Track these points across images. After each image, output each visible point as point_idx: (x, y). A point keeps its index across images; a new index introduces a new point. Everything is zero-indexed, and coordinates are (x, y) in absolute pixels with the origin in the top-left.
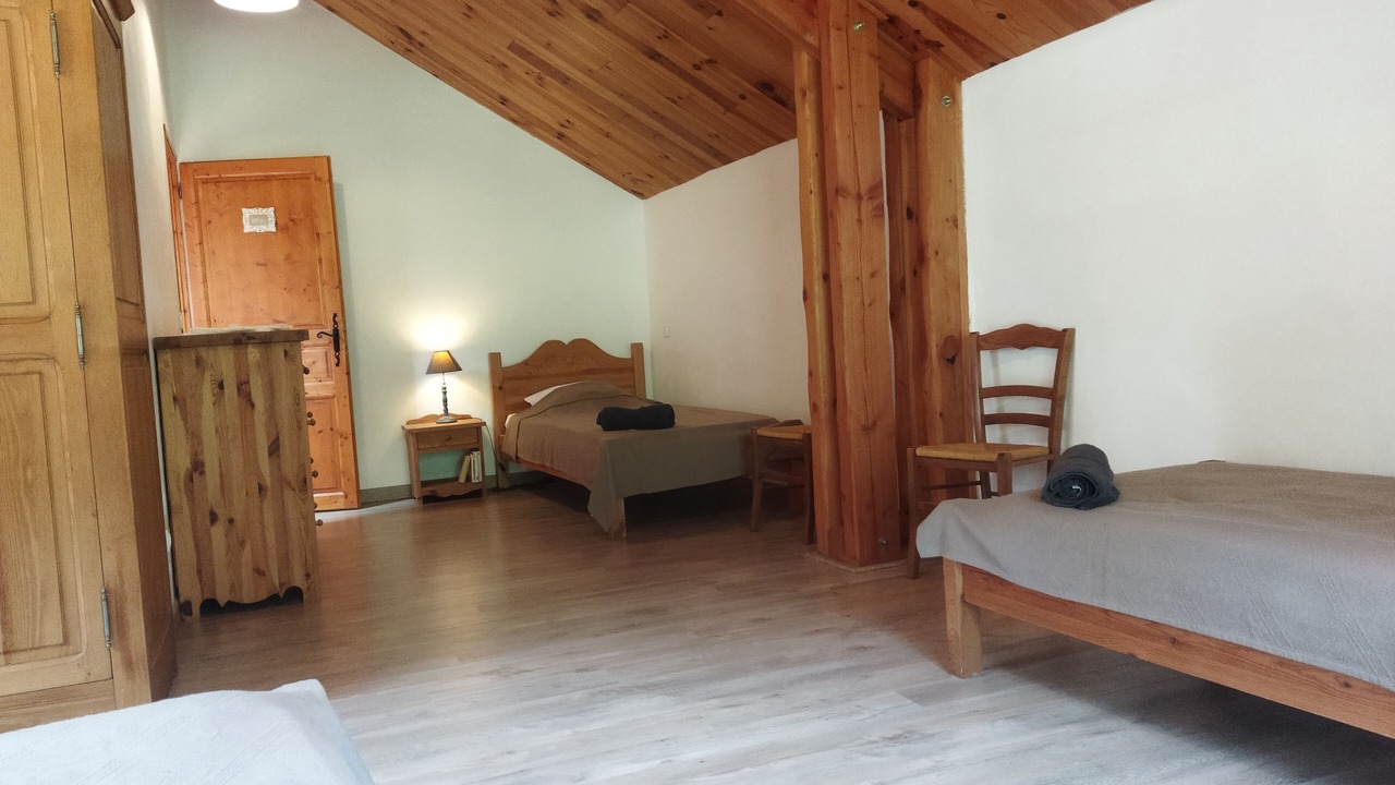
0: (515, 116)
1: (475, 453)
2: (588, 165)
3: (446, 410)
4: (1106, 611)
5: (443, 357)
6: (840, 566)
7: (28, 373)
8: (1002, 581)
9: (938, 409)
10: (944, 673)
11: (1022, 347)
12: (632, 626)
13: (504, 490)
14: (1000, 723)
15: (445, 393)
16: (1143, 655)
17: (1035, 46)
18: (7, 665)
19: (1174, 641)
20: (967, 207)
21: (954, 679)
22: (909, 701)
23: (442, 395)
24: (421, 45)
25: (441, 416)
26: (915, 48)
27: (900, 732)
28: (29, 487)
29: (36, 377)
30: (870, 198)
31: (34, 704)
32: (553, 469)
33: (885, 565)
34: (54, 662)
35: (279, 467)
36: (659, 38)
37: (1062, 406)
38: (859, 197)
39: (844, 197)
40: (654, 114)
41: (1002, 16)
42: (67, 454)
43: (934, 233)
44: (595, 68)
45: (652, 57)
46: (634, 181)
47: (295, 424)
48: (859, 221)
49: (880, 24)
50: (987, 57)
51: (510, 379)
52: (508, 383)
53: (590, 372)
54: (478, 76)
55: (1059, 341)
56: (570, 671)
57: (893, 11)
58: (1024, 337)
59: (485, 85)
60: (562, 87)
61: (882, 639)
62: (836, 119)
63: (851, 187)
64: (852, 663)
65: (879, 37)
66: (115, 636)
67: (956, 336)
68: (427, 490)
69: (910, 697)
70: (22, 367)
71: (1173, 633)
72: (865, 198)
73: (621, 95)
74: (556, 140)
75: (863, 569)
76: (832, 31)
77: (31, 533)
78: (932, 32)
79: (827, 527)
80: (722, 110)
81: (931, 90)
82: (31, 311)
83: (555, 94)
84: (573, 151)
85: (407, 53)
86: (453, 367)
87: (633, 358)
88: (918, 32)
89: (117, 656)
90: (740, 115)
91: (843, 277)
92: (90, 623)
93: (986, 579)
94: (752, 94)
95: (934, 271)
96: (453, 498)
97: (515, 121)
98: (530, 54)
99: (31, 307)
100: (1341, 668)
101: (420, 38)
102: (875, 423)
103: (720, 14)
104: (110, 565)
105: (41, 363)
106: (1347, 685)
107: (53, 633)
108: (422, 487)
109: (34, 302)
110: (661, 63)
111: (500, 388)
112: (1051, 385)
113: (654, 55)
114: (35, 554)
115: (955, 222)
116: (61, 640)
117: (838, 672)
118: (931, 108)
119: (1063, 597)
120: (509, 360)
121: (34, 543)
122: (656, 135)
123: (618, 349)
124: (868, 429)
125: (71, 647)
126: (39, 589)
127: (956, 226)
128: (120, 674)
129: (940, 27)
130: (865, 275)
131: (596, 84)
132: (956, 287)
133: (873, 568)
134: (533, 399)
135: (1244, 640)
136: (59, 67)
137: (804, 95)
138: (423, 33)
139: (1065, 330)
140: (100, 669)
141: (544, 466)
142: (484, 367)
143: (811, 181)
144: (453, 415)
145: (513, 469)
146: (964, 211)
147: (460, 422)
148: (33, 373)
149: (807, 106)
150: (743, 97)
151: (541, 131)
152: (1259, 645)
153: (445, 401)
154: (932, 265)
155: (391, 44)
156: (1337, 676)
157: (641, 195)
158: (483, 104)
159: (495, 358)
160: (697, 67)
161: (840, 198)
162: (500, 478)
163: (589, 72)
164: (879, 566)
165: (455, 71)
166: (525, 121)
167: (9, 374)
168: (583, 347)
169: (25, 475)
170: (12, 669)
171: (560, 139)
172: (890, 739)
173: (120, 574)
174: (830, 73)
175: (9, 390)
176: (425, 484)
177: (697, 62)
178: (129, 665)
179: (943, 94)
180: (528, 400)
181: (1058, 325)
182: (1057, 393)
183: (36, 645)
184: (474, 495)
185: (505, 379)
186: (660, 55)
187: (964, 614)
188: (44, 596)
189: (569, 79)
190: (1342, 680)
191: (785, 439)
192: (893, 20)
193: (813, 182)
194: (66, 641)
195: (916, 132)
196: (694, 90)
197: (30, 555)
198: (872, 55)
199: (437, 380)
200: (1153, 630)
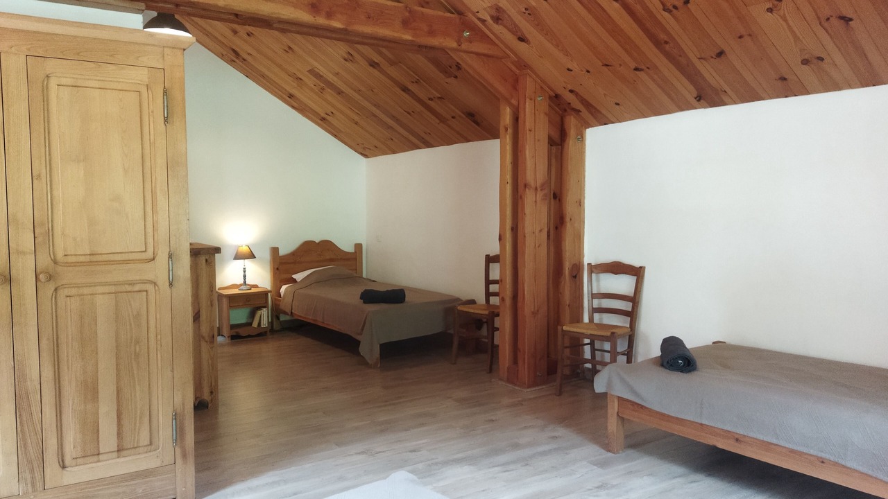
0: (295, 104)
1: (264, 309)
2: (335, 136)
3: (245, 282)
4: (701, 424)
5: (245, 249)
6: (516, 388)
7: (140, 291)
8: (642, 407)
9: (568, 303)
10: (603, 451)
11: (616, 273)
12: (422, 425)
13: (277, 331)
14: (645, 478)
15: (245, 271)
16: (720, 446)
17: (630, 120)
18: (118, 457)
19: (737, 440)
20: (586, 195)
21: (610, 454)
22: (595, 467)
23: (243, 273)
24: (244, 60)
25: (241, 285)
26: (565, 110)
27: (600, 484)
28: (137, 355)
29: (145, 293)
30: (541, 190)
31: (132, 479)
32: (323, 323)
33: (540, 387)
34: (143, 456)
35: (199, 328)
36: (413, 82)
37: (637, 307)
38: (536, 189)
39: (529, 189)
40: (393, 118)
41: (617, 104)
42: (159, 337)
43: (569, 209)
44: (363, 89)
45: (404, 90)
46: (364, 148)
47: (209, 303)
48: (536, 201)
49: (550, 98)
50: (603, 119)
51: (285, 263)
52: (283, 265)
53: (331, 260)
54: (279, 82)
55: (637, 273)
56: (406, 452)
57: (559, 92)
58: (617, 268)
59: (282, 87)
60: (337, 96)
61: (561, 431)
62: (527, 146)
63: (532, 184)
64: (555, 446)
65: (550, 106)
66: (178, 440)
67: (578, 264)
68: (234, 332)
69: (595, 465)
70: (137, 288)
71: (737, 436)
72: (539, 190)
73: (375, 105)
74: (320, 122)
75: (529, 390)
76: (527, 100)
77: (137, 383)
78: (576, 104)
79: (507, 366)
80: (438, 121)
81: (572, 133)
82: (144, 256)
83: (330, 98)
84: (329, 129)
85: (231, 62)
86: (251, 256)
87: (356, 252)
88: (570, 103)
89: (178, 450)
90: (449, 126)
91: (526, 232)
92: (165, 431)
93: (633, 406)
94: (460, 116)
95: (569, 230)
96: (249, 336)
97: (293, 107)
98: (321, 76)
99: (143, 254)
100: (820, 454)
101: (245, 56)
102: (538, 311)
103: (456, 77)
104: (178, 399)
105: (148, 285)
106: (823, 462)
107: (144, 438)
108: (231, 329)
109: (145, 251)
110: (408, 94)
111: (277, 269)
112: (632, 295)
113: (405, 90)
114: (138, 395)
115: (580, 204)
116: (149, 443)
117: (550, 451)
118: (571, 143)
119: (679, 416)
120: (282, 252)
121: (138, 388)
122: (390, 127)
123: (346, 246)
124: (534, 314)
125: (153, 447)
126: (138, 414)
127: (580, 205)
128: (179, 461)
129: (583, 104)
130: (537, 231)
131: (361, 98)
132: (579, 237)
133: (534, 389)
134: (299, 277)
135: (775, 441)
136: (166, 120)
137: (506, 130)
138: (249, 54)
139: (641, 267)
140: (169, 459)
141: (316, 320)
142: (267, 255)
143: (508, 177)
144: (249, 285)
145: (283, 318)
146: (584, 197)
147: (253, 290)
148: (144, 291)
149: (508, 136)
150: (453, 117)
151: (310, 115)
152: (782, 443)
153: (245, 276)
154: (568, 225)
155: (222, 56)
156: (818, 458)
157: (365, 156)
158: (275, 96)
159: (275, 250)
160: (430, 99)
161: (527, 190)
162: (275, 323)
163: (359, 91)
164: (537, 388)
165: (263, 76)
166: (302, 109)
167: (130, 292)
168: (327, 245)
169: (135, 350)
170: (122, 460)
171: (323, 121)
172: (598, 487)
173: (183, 404)
174: (525, 122)
175: (129, 301)
176: (233, 327)
177: (432, 97)
178: (184, 456)
179: (577, 135)
180: (294, 276)
181: (637, 264)
182: (635, 299)
183: (136, 446)
184: (261, 335)
185: (281, 263)
186: (409, 90)
187: (618, 422)
188: (141, 418)
189: (342, 92)
190: (821, 460)
191: (476, 314)
192: (557, 96)
193: (509, 178)
194: (151, 444)
195: (562, 153)
196: (423, 109)
197: (135, 395)
198: (546, 114)
199: (240, 263)
200: (727, 434)
